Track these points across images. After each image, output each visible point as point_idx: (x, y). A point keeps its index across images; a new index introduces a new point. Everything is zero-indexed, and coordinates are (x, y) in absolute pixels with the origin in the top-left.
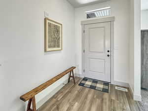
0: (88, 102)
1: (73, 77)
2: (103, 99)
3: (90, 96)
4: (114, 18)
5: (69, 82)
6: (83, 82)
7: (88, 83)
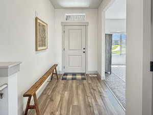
0: (74, 89)
1: (56, 74)
2: (84, 84)
3: (74, 85)
4: (88, 23)
5: (51, 79)
6: (64, 77)
7: (69, 77)
